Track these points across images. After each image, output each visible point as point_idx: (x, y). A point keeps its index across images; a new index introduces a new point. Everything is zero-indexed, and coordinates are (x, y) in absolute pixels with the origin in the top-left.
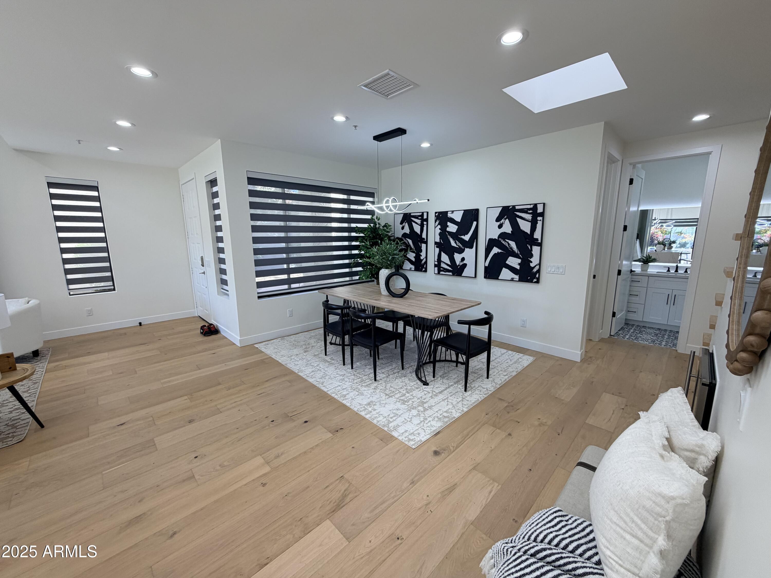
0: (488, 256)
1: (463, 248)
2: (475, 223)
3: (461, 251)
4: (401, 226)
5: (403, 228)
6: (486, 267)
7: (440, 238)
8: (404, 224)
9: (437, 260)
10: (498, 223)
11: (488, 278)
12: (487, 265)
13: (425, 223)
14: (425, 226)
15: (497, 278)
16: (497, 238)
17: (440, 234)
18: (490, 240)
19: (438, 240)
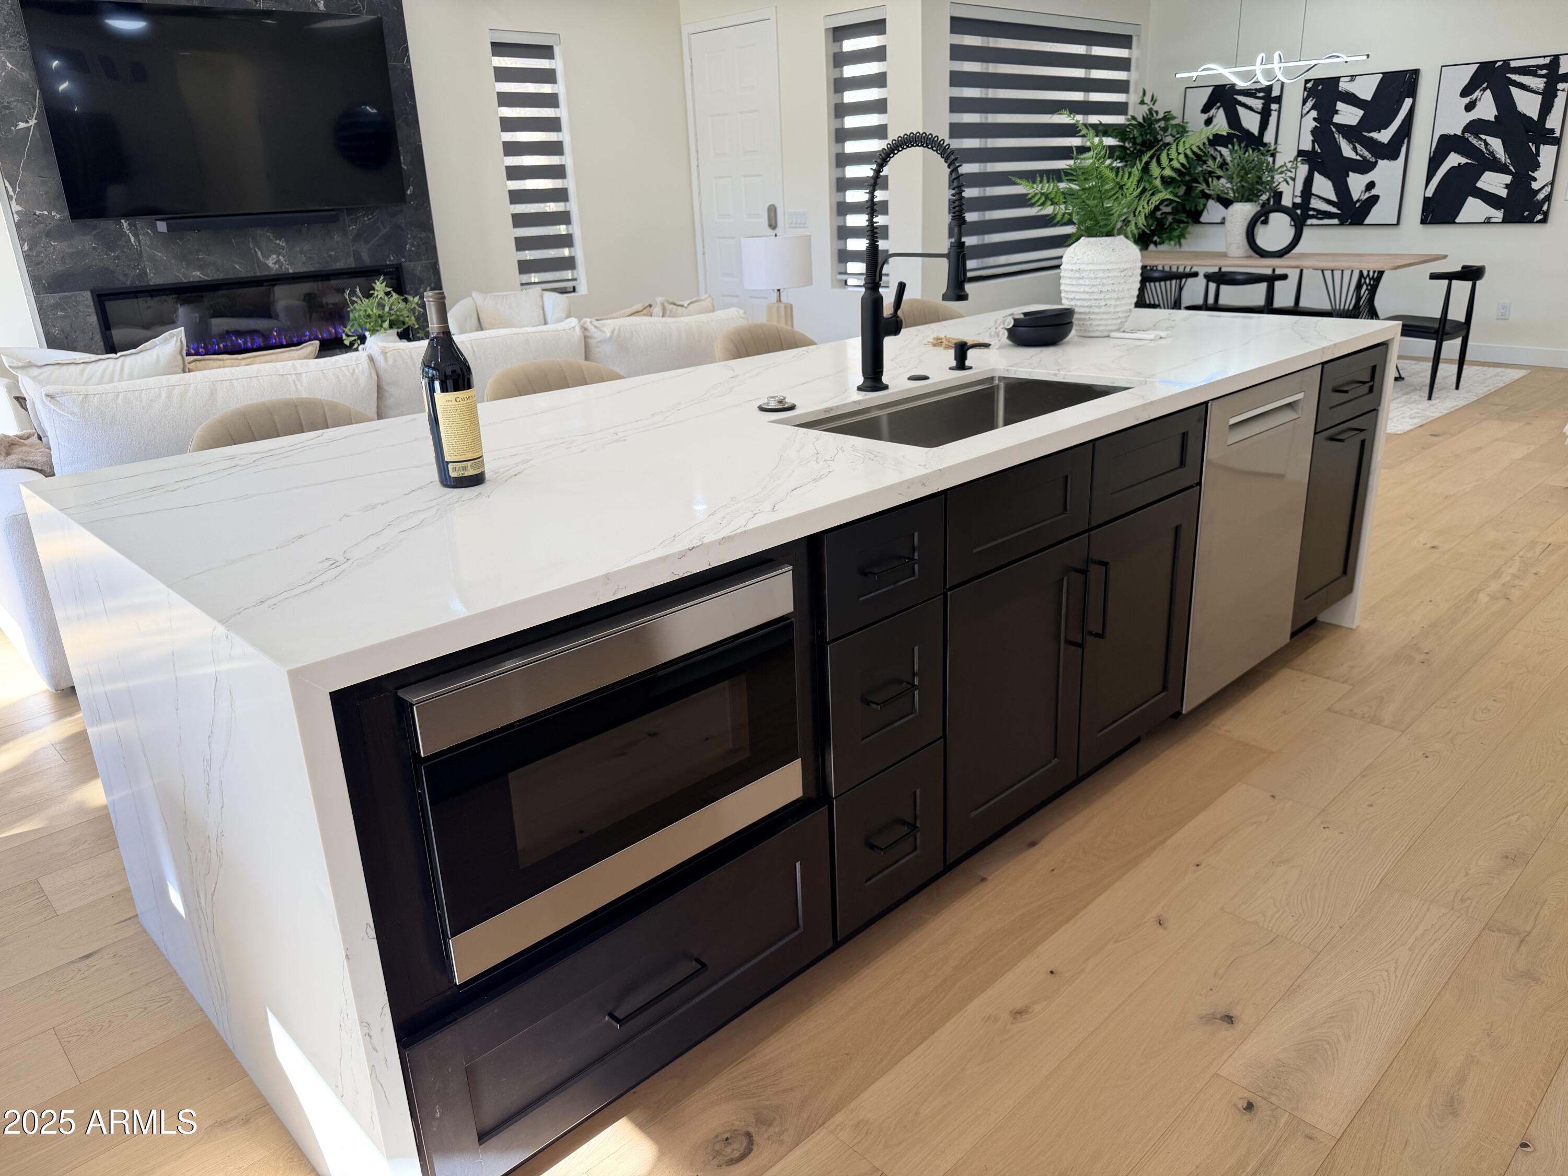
0: (1434, 174)
1: (1373, 160)
2: (1408, 102)
3: (1365, 167)
4: (1205, 116)
5: (1208, 122)
6: (1426, 200)
7: (1313, 142)
8: (1213, 111)
9: (1302, 192)
10: (1467, 100)
11: (1430, 223)
12: (1429, 193)
13: (1274, 106)
14: (1274, 115)
15: (1452, 221)
16: (1459, 133)
17: (1314, 132)
18: (1443, 138)
19: (1307, 145)
